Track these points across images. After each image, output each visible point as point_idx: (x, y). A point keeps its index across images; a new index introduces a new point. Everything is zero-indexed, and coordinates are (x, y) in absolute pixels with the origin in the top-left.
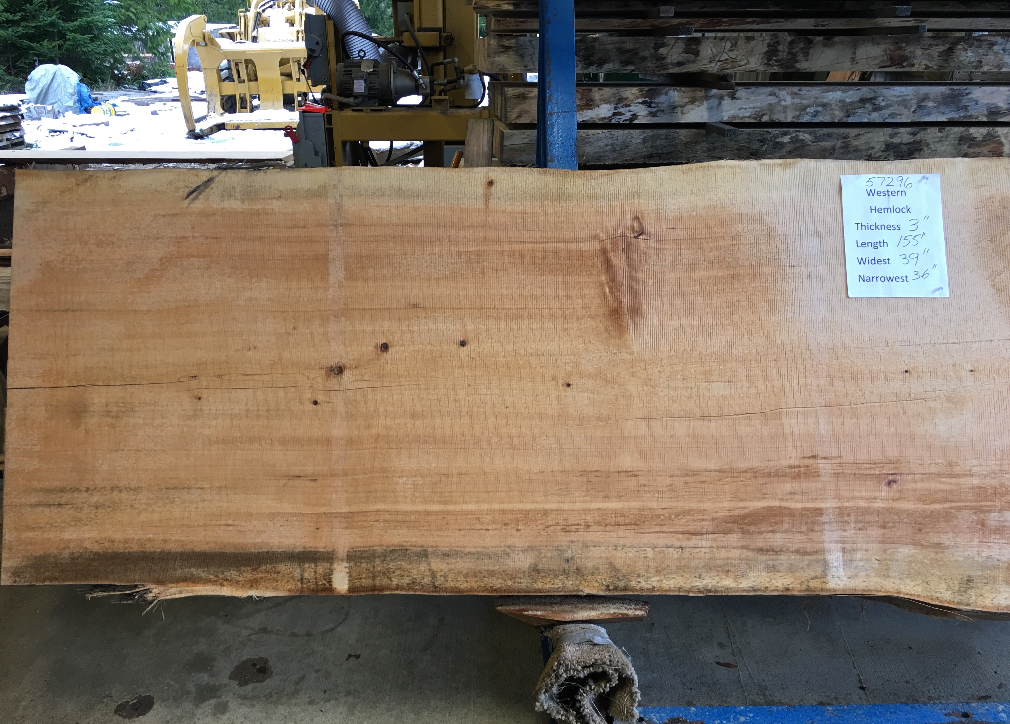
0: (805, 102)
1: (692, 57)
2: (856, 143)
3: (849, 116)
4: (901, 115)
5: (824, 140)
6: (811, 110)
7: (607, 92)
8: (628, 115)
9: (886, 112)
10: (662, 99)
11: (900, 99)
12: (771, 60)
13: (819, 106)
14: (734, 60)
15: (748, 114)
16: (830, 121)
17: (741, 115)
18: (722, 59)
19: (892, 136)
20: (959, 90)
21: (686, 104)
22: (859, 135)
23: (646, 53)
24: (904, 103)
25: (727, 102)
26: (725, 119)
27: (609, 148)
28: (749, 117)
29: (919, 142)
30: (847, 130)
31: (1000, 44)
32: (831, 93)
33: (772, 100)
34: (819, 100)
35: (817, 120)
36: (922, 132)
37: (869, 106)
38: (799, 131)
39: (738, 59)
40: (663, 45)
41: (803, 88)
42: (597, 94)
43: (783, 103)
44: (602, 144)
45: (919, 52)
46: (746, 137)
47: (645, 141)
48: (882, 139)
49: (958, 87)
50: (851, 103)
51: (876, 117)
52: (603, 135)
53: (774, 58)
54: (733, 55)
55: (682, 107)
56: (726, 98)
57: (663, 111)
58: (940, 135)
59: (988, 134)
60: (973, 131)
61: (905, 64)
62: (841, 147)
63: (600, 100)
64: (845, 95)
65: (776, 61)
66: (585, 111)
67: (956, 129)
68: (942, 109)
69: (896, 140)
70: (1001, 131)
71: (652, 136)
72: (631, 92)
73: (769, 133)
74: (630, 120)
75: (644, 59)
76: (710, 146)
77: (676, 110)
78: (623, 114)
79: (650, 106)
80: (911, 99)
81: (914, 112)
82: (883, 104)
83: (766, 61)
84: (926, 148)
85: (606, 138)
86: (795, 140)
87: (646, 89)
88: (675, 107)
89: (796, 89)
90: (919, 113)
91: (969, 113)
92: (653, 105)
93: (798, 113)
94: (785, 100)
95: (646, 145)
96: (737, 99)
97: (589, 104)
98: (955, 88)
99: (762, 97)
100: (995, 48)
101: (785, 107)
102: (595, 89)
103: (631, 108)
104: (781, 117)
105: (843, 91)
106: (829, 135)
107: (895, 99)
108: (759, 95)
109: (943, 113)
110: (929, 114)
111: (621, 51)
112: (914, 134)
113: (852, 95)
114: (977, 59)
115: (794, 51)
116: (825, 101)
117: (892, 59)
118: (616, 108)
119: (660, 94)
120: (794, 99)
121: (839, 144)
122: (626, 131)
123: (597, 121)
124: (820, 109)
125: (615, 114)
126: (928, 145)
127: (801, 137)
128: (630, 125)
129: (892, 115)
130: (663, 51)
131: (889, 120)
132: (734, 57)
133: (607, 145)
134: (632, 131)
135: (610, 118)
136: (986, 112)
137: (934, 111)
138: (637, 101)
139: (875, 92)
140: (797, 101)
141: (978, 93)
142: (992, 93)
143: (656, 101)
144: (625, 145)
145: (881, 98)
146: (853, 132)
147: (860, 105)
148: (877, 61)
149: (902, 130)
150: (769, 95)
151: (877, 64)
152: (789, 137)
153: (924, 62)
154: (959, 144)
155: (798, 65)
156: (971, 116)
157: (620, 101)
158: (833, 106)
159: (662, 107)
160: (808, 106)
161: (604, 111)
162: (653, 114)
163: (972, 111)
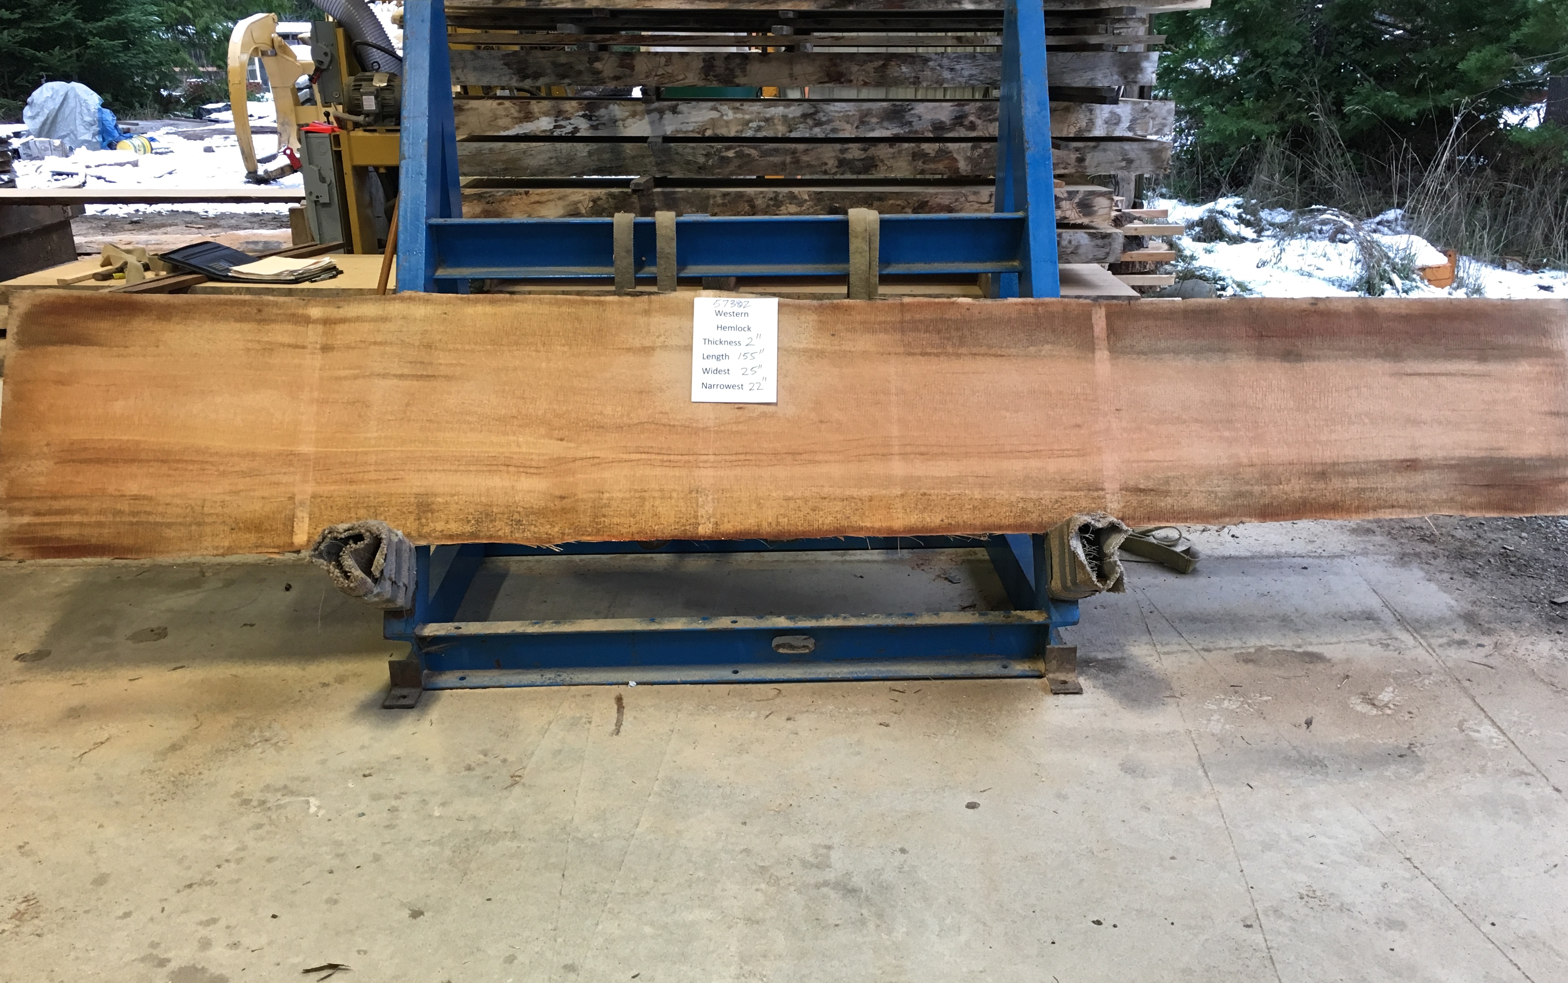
0: (747, 117)
1: (627, 71)
2: (805, 158)
3: (791, 131)
4: (844, 130)
5: (771, 155)
6: (753, 125)
7: (546, 104)
8: (569, 129)
9: (828, 127)
10: (602, 112)
11: (842, 114)
12: (709, 75)
13: (762, 121)
14: (671, 75)
15: (691, 128)
16: (773, 135)
17: (684, 130)
18: (659, 73)
19: (843, 151)
20: (902, 106)
21: (627, 118)
22: (807, 150)
23: (581, 67)
24: (847, 119)
25: (668, 116)
26: (669, 133)
27: (553, 161)
28: (692, 131)
29: (872, 158)
30: (793, 146)
31: (935, 60)
32: (773, 108)
33: (714, 114)
34: (762, 115)
35: (760, 135)
36: (873, 148)
37: (810, 122)
38: (743, 146)
39: (675, 73)
40: (598, 59)
41: (745, 103)
42: (535, 107)
43: (725, 118)
44: (546, 156)
45: (855, 68)
46: (691, 151)
47: (590, 154)
48: (833, 154)
49: (900, 103)
50: (794, 118)
51: (818, 132)
52: (543, 148)
53: (711, 73)
54: (669, 69)
55: (623, 120)
56: (667, 112)
57: (604, 124)
58: (891, 150)
59: (940, 150)
60: (925, 146)
61: (842, 80)
62: (791, 163)
63: (539, 112)
64: (787, 110)
65: (715, 76)
66: (525, 124)
67: (906, 145)
68: (885, 124)
69: (848, 156)
70: (950, 146)
71: (597, 149)
72: (570, 106)
73: (713, 147)
74: (571, 132)
75: (580, 73)
76: (659, 160)
77: (617, 124)
78: (565, 127)
79: (590, 119)
80: (854, 115)
81: (857, 127)
82: (824, 119)
83: (703, 76)
84: (880, 164)
85: (549, 151)
86: (740, 155)
87: (586, 102)
88: (616, 121)
89: (738, 104)
90: (862, 128)
91: (914, 129)
92: (594, 118)
93: (740, 128)
94: (727, 115)
95: (593, 158)
96: (679, 113)
97: (529, 117)
98: (897, 103)
99: (704, 111)
100: (931, 63)
101: (727, 123)
102: (533, 102)
103: (571, 121)
104: (723, 132)
105: (785, 106)
106: (776, 150)
107: (836, 115)
108: (701, 109)
109: (887, 129)
110: (873, 130)
111: (555, 64)
112: (865, 150)
113: (795, 111)
114: (913, 75)
115: (731, 66)
116: (768, 116)
117: (828, 75)
118: (556, 121)
119: (599, 108)
120: (735, 113)
121: (788, 159)
122: (570, 144)
123: (538, 133)
124: (762, 124)
125: (555, 127)
126: (882, 161)
127: (747, 151)
128: (572, 138)
129: (834, 130)
130: (598, 65)
131: (831, 136)
132: (670, 71)
133: (551, 158)
134: (575, 144)
135: (551, 131)
136: (931, 128)
137: (877, 126)
138: (577, 114)
139: (815, 107)
141: (920, 108)
142: (935, 108)
143: (596, 114)
144: (571, 159)
145: (821, 114)
146: (801, 147)
147: (802, 120)
148: (815, 77)
149: (851, 145)
150: (711, 109)
151: (816, 80)
152: (733, 151)
153: (861, 78)
154: (914, 160)
155: (737, 81)
156: (916, 132)
157: (559, 114)
158: (776, 121)
159: (604, 120)
160: (750, 121)
161: (544, 124)
162: (594, 127)
163: (917, 126)
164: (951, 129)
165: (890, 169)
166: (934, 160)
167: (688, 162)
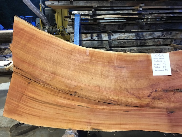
1: (105, 28)
3: (133, 38)
4: (142, 38)
7: (90, 34)
8: (94, 39)
9: (140, 37)
10: (100, 36)
15: (115, 38)
16: (130, 39)
18: (110, 28)
20: (152, 33)
21: (104, 36)
22: (135, 41)
24: (143, 36)
25: (111, 36)
26: (111, 39)
29: (146, 42)
30: (133, 40)
32: (130, 34)
33: (120, 35)
34: (128, 35)
35: (128, 39)
36: (146, 40)
39: (113, 28)
44: (89, 44)
46: (115, 42)
47: (97, 43)
48: (139, 42)
50: (133, 36)
51: (138, 38)
53: (119, 28)
57: (100, 38)
58: (150, 41)
59: (158, 40)
60: (155, 40)
63: (89, 36)
64: (132, 34)
67: (152, 40)
68: (149, 36)
69: (142, 42)
70: (160, 40)
71: (99, 42)
73: (119, 41)
75: (96, 29)
77: (103, 38)
87: (97, 34)
89: (124, 33)
94: (122, 35)
96: (113, 35)
97: (87, 37)
100: (158, 26)
102: (88, 34)
104: (121, 38)
106: (130, 41)
107: (141, 35)
108: (117, 35)
110: (147, 37)
113: (134, 34)
115: (123, 27)
121: (132, 43)
122: (94, 41)
123: (88, 40)
124: (128, 37)
126: (148, 42)
127: (125, 42)
130: (99, 27)
131: (140, 39)
135: (91, 39)
136: (157, 37)
138: (95, 36)
139: (137, 33)
140: (124, 36)
141: (156, 33)
142: (158, 33)
144: (94, 44)
147: (135, 36)
148: (138, 28)
149: (143, 40)
152: (123, 42)
153: (146, 28)
154: (153, 42)
155: (124, 29)
157: (92, 36)
158: (130, 36)
160: (126, 36)
161: (89, 38)
162: (98, 38)
163: (155, 36)
164: (161, 37)
165: (149, 44)
166: (157, 42)
167: (115, 44)
